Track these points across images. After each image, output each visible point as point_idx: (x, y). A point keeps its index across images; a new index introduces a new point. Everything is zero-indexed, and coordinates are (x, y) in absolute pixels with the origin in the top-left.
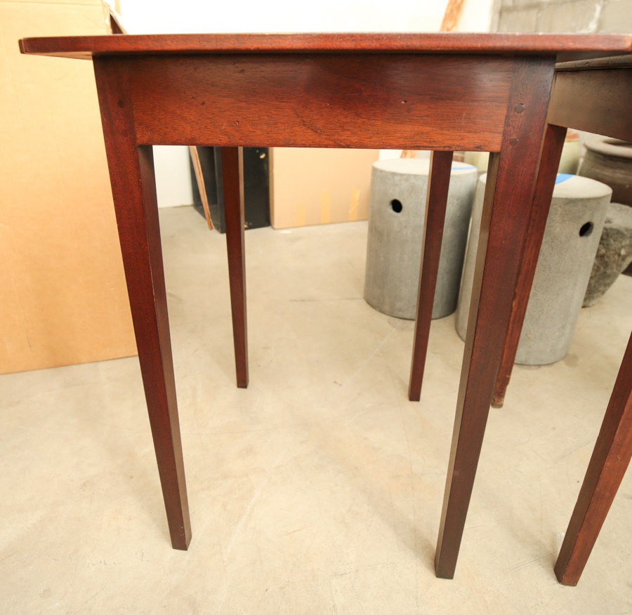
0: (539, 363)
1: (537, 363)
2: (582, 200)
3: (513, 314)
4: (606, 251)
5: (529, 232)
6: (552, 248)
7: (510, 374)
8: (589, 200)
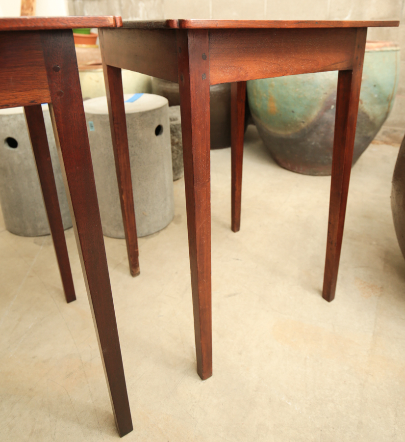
0: (158, 230)
1: (156, 230)
2: (150, 111)
3: (125, 205)
4: (179, 140)
5: (118, 143)
6: (141, 149)
7: (137, 248)
8: (154, 110)
